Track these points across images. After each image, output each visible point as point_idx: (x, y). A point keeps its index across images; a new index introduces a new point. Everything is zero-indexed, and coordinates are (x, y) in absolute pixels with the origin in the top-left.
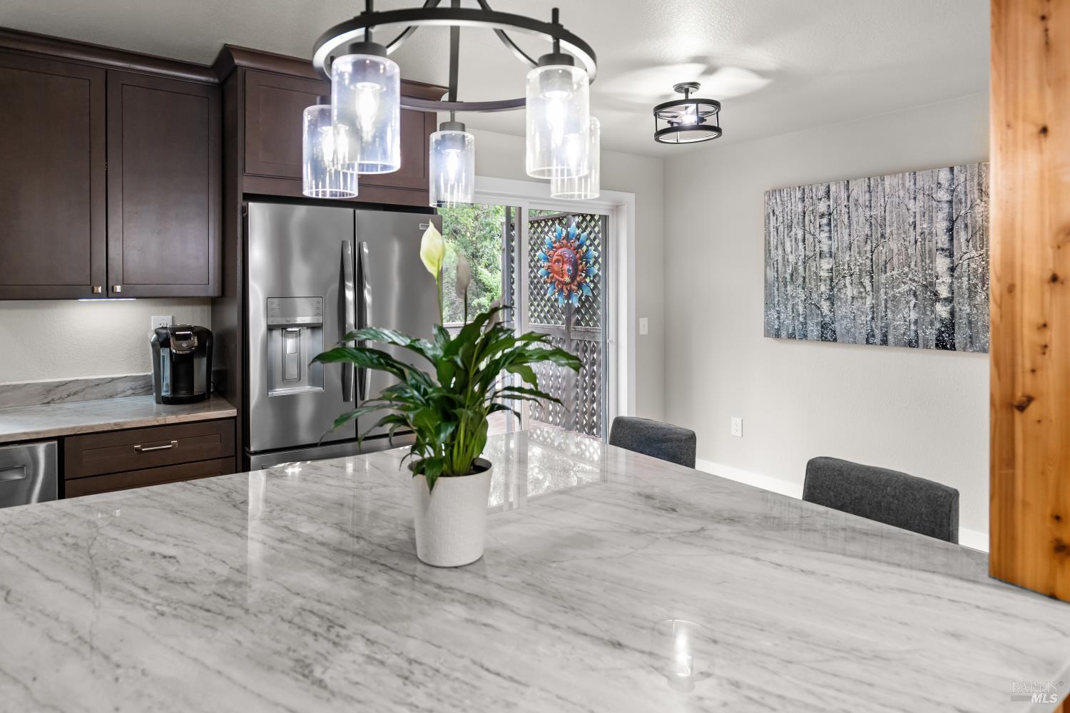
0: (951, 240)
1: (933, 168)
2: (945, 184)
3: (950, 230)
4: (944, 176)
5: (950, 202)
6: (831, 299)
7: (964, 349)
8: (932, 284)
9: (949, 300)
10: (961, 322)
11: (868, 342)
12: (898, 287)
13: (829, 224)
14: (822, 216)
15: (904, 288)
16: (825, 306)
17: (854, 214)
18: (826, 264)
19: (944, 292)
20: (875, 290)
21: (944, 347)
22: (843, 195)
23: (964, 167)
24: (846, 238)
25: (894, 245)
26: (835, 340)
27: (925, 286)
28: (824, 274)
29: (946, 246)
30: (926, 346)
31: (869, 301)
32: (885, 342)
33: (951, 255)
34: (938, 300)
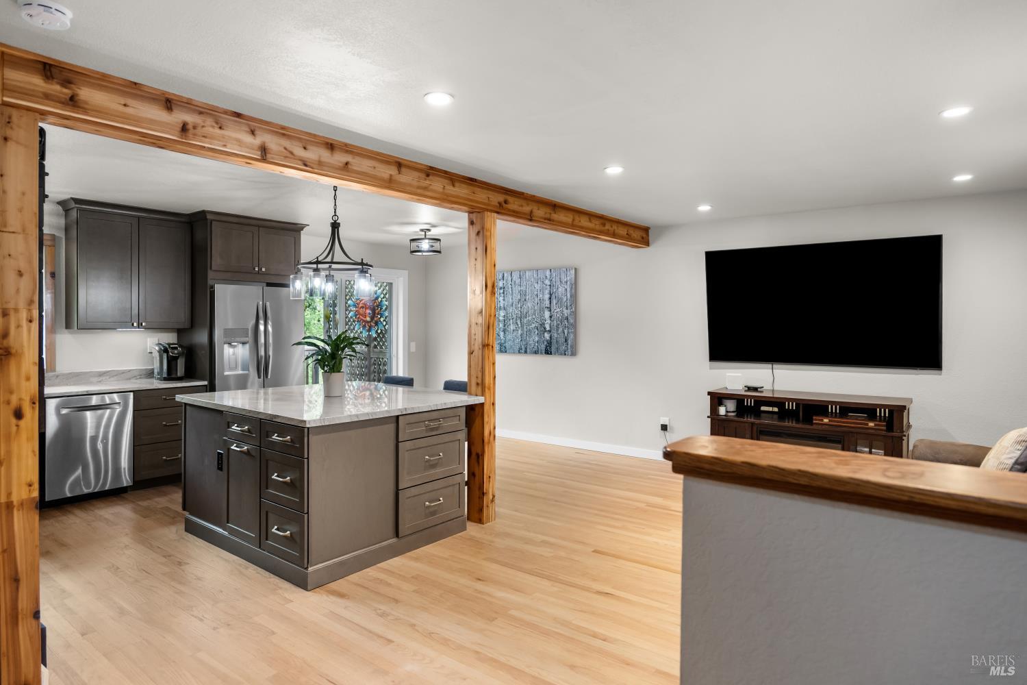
0: (550, 303)
1: (544, 269)
2: (548, 277)
3: (550, 298)
4: (548, 273)
5: (550, 285)
6: (504, 331)
7: (555, 354)
8: (544, 324)
9: (550, 331)
10: (554, 341)
11: (519, 352)
12: (531, 325)
13: (504, 293)
14: (501, 288)
15: (533, 325)
16: (502, 334)
17: (513, 288)
18: (502, 313)
19: (548, 328)
20: (522, 326)
21: (548, 354)
22: (510, 279)
23: (555, 269)
24: (511, 300)
25: (529, 305)
26: (506, 352)
27: (541, 324)
28: (501, 318)
29: (549, 306)
30: (541, 353)
31: (520, 332)
32: (526, 352)
33: (550, 311)
34: (546, 331)
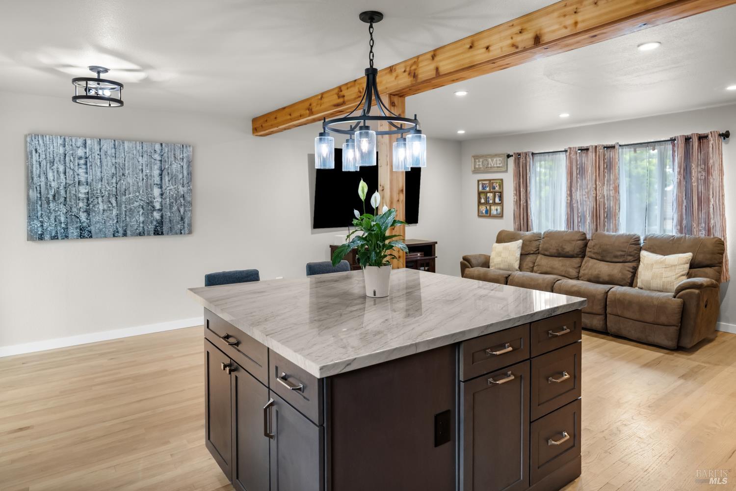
0: (161, 180)
1: (152, 143)
2: (159, 151)
3: (161, 175)
4: (158, 147)
5: (161, 161)
6: (88, 212)
7: (168, 234)
8: (152, 202)
9: (160, 210)
10: (166, 220)
11: (114, 236)
12: (133, 203)
13: (86, 164)
14: (80, 158)
15: (136, 204)
16: (83, 216)
17: (104, 160)
18: (83, 190)
19: (158, 206)
20: (119, 205)
21: (158, 234)
22: (97, 147)
23: (167, 145)
24: (99, 174)
25: (130, 180)
26: (91, 237)
27: (148, 203)
28: (82, 196)
29: (159, 183)
30: (149, 235)
31: (115, 212)
32: (125, 235)
33: (161, 188)
34: (154, 210)
